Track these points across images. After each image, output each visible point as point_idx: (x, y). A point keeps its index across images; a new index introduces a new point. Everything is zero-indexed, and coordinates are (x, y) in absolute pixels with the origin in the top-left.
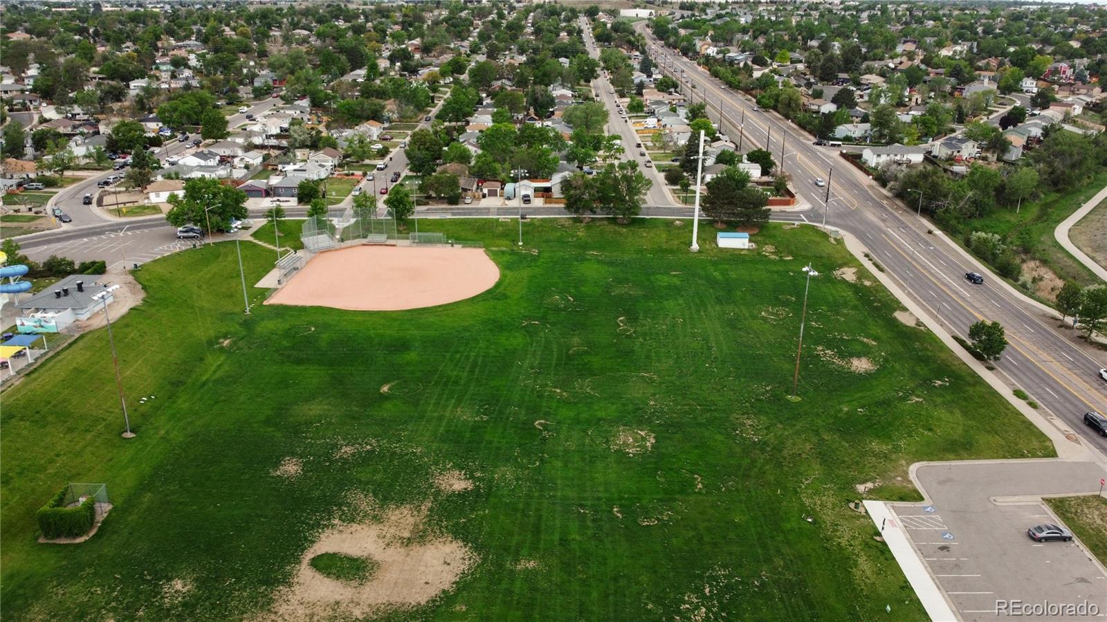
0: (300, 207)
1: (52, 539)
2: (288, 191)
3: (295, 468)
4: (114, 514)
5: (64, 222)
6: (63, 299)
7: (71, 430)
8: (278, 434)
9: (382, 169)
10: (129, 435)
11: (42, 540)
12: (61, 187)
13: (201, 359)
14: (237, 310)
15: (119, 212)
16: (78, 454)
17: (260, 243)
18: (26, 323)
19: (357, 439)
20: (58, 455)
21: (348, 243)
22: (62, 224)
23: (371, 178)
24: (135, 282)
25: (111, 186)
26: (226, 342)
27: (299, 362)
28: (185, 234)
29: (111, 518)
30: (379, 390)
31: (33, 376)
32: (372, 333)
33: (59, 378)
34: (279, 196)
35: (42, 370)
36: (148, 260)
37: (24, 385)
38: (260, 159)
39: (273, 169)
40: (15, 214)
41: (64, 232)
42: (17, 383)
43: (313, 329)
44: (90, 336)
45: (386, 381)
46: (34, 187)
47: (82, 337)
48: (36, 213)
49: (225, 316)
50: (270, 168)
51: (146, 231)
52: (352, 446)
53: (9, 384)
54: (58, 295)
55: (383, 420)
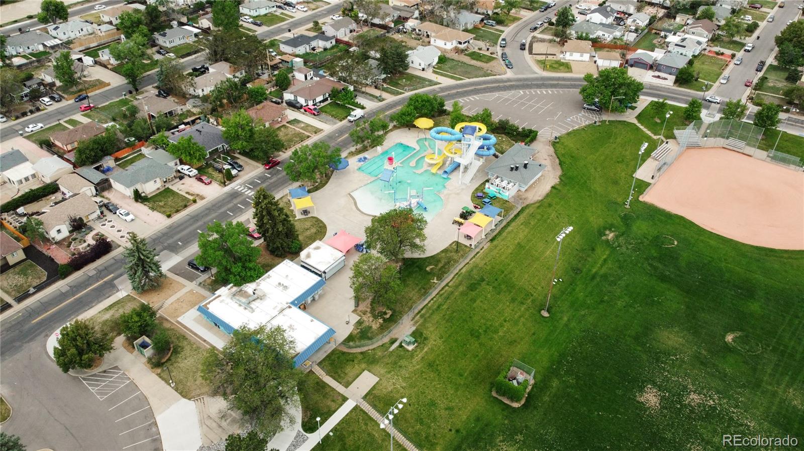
0: (676, 88)
1: (500, 396)
2: (668, 70)
3: (655, 400)
4: (535, 389)
5: (508, 68)
7: (513, 300)
8: (644, 357)
9: (749, 51)
10: (546, 314)
11: (494, 394)
12: (506, 26)
13: (593, 250)
14: (620, 200)
15: (543, 64)
16: (516, 323)
17: (642, 127)
18: (491, 188)
19: (703, 389)
20: (505, 321)
21: (711, 141)
22: (508, 70)
23: (739, 63)
24: (555, 155)
25: (538, 31)
26: (611, 236)
27: (663, 278)
28: (590, 107)
29: (533, 393)
30: (724, 337)
31: (495, 242)
32: (723, 265)
33: (510, 251)
34: (660, 71)
35: (500, 238)
36: (564, 132)
37: (491, 250)
38: (647, 22)
39: (656, 33)
40: (478, 51)
41: (509, 80)
42: (486, 247)
43: (676, 243)
44: (527, 211)
45: (732, 330)
46: (490, 24)
47: (523, 210)
48: (491, 54)
49: (612, 205)
50: (654, 31)
51: (561, 91)
52: (699, 394)
53: (481, 246)
54: (512, 169)
55: (726, 375)
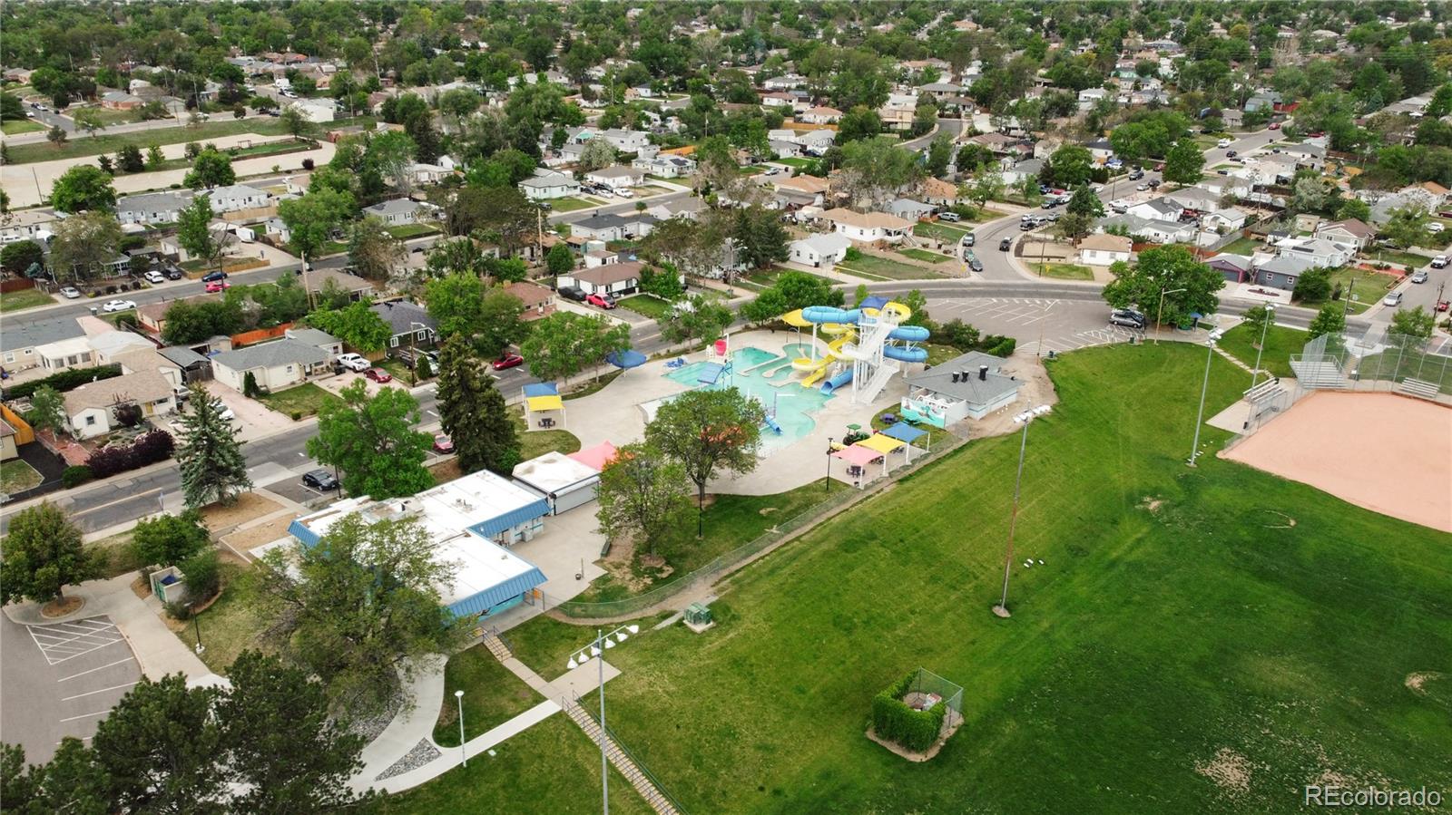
0: (1294, 307)
1: (883, 739)
2: (1279, 279)
3: (1239, 775)
4: (963, 735)
5: (974, 270)
6: (959, 384)
7: (933, 579)
8: (1217, 699)
9: (1440, 267)
10: (1001, 612)
11: (870, 735)
12: (978, 222)
13: (1115, 522)
14: (1177, 455)
15: (1040, 269)
16: (936, 619)
17: (1225, 354)
18: (912, 407)
19: (1353, 764)
20: (913, 612)
21: (1367, 384)
22: (972, 273)
23: (1420, 280)
24: (1047, 378)
25: (1035, 230)
26: (1154, 505)
27: (1263, 575)
28: (1122, 320)
29: (958, 740)
30: (1402, 678)
31: (908, 485)
32: (1397, 561)
33: (935, 499)
34: (1263, 283)
35: (918, 480)
36: (1069, 348)
37: (896, 495)
38: (1242, 222)
39: (1257, 240)
40: (923, 249)
41: (973, 285)
42: (887, 490)
43: (1293, 523)
44: (981, 445)
45: (1420, 669)
46: (948, 218)
47: (971, 444)
48: (945, 252)
49: (1159, 461)
50: (1254, 237)
51: (1070, 302)
52: (1343, 774)
53: (878, 488)
54: (956, 378)
55: (1408, 745)
